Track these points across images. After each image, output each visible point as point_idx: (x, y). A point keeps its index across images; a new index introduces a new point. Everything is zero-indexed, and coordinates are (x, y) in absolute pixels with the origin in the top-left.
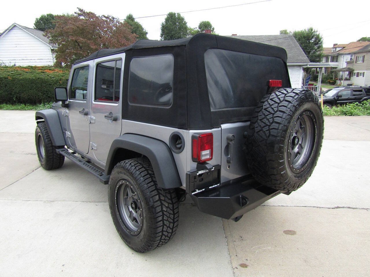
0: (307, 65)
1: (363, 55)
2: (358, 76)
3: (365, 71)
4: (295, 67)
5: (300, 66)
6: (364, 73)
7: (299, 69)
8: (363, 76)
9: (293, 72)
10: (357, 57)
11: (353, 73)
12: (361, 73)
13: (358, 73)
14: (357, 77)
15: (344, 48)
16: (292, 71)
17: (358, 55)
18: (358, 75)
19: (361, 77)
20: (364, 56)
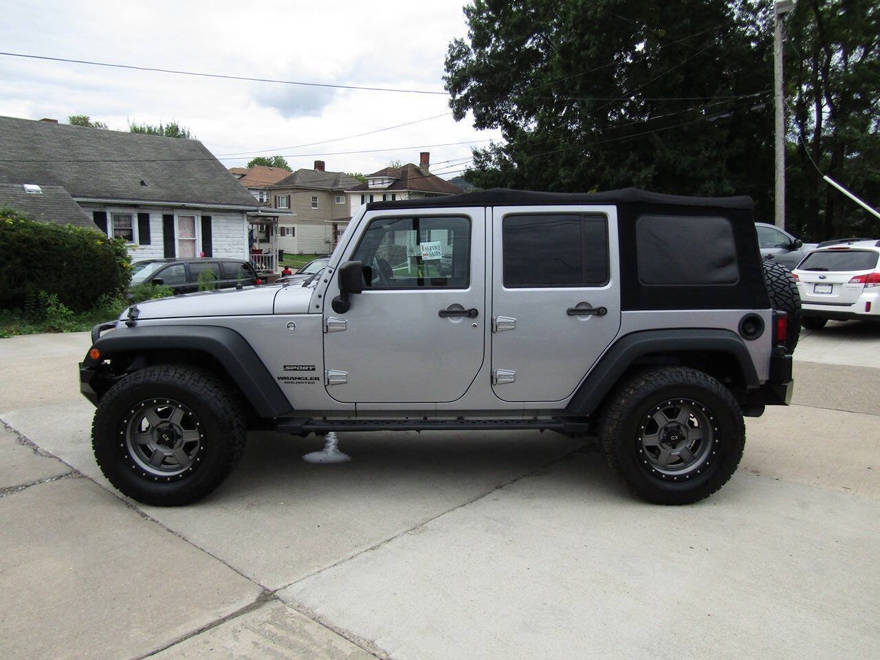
0: (257, 211)
1: (287, 195)
2: (283, 234)
3: (295, 226)
4: (233, 214)
5: (242, 212)
6: (294, 228)
7: (241, 218)
8: (294, 235)
9: (230, 224)
10: (276, 197)
11: (272, 228)
12: (288, 229)
13: (282, 229)
14: (281, 235)
15: (243, 176)
16: (228, 222)
17: (278, 194)
18: (283, 232)
19: (289, 236)
20: (289, 196)
